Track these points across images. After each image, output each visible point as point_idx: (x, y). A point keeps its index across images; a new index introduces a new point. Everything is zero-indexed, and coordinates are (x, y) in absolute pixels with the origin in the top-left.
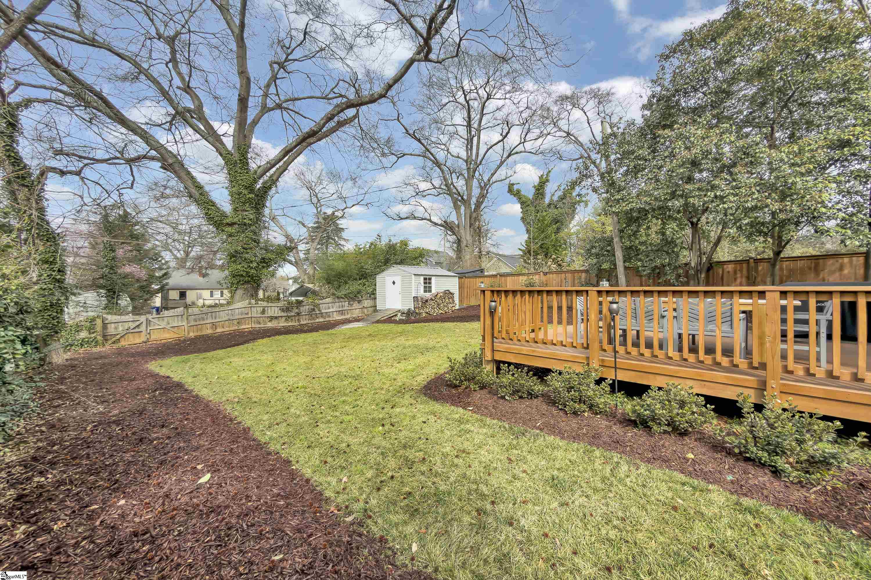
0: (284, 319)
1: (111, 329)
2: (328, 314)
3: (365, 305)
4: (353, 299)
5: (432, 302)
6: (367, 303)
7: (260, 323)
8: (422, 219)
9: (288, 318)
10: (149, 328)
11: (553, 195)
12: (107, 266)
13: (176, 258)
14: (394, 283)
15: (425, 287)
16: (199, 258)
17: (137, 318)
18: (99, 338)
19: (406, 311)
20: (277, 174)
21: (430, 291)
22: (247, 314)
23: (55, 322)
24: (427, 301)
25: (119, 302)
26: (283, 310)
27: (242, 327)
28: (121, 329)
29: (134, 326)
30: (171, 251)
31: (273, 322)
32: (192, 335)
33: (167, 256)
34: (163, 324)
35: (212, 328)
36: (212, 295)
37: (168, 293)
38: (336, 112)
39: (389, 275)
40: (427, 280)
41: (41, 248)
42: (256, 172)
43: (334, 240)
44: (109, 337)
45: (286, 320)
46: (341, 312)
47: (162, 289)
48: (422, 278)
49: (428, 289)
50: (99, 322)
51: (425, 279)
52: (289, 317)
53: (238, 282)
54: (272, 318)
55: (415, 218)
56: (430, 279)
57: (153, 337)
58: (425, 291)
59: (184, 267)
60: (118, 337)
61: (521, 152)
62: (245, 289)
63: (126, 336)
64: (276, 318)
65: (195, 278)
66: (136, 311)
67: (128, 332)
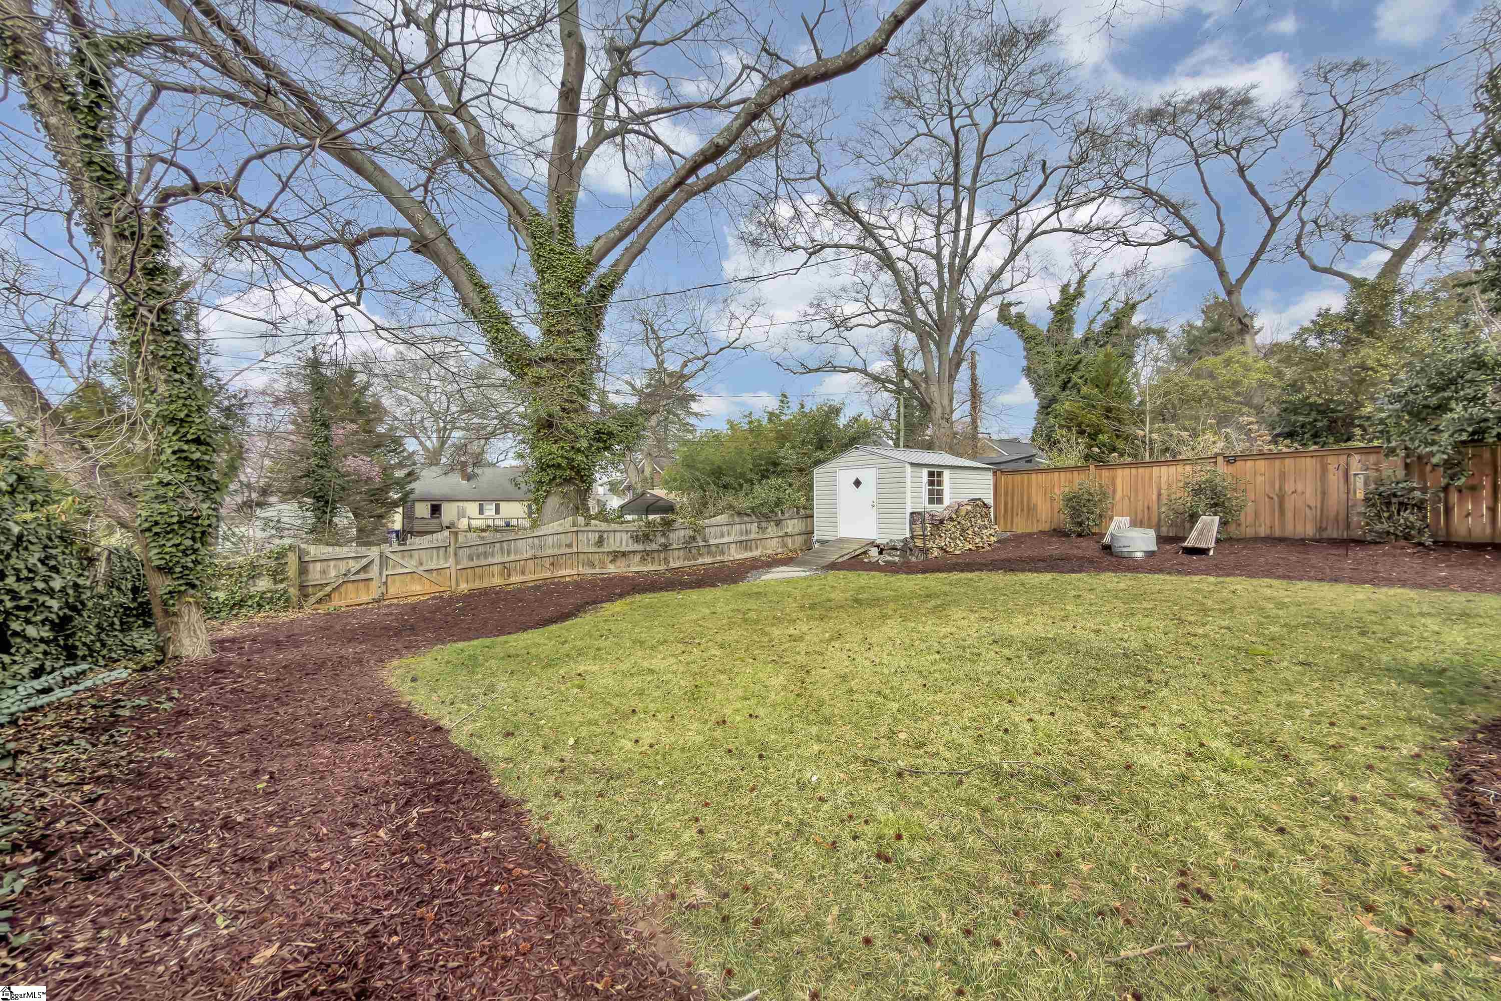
0: (637, 558)
1: (315, 574)
2: (721, 549)
3: (789, 530)
4: (767, 518)
5: (949, 525)
6: (793, 526)
7: (593, 566)
8: (850, 370)
9: (646, 555)
10: (385, 573)
11: (1092, 322)
12: (316, 454)
13: (425, 448)
14: (857, 483)
15: (931, 492)
16: (462, 449)
17: (363, 550)
18: (293, 592)
19: (899, 545)
20: (625, 260)
21: (940, 501)
22: (570, 546)
23: (188, 561)
24: (941, 522)
25: (335, 520)
26: (636, 539)
27: (561, 573)
28: (333, 573)
29: (358, 566)
30: (417, 438)
31: (618, 563)
32: (464, 587)
33: (411, 445)
34: (410, 565)
35: (502, 575)
36: (481, 511)
37: (412, 507)
38: (767, 99)
39: (848, 468)
40: (935, 478)
41: (162, 388)
42: (590, 250)
43: (677, 416)
44: (310, 590)
45: (643, 559)
46: (744, 545)
47: (403, 500)
48: (925, 472)
49: (936, 497)
50: (292, 559)
51: (931, 474)
52: (647, 553)
53: (551, 481)
54: (617, 555)
55: (834, 369)
56: (940, 474)
57: (392, 591)
58: (931, 501)
59: (437, 464)
60: (328, 589)
61: (1054, 230)
62: (565, 495)
63: (343, 589)
64: (624, 554)
65: (455, 482)
66: (364, 538)
67: (346, 580)
